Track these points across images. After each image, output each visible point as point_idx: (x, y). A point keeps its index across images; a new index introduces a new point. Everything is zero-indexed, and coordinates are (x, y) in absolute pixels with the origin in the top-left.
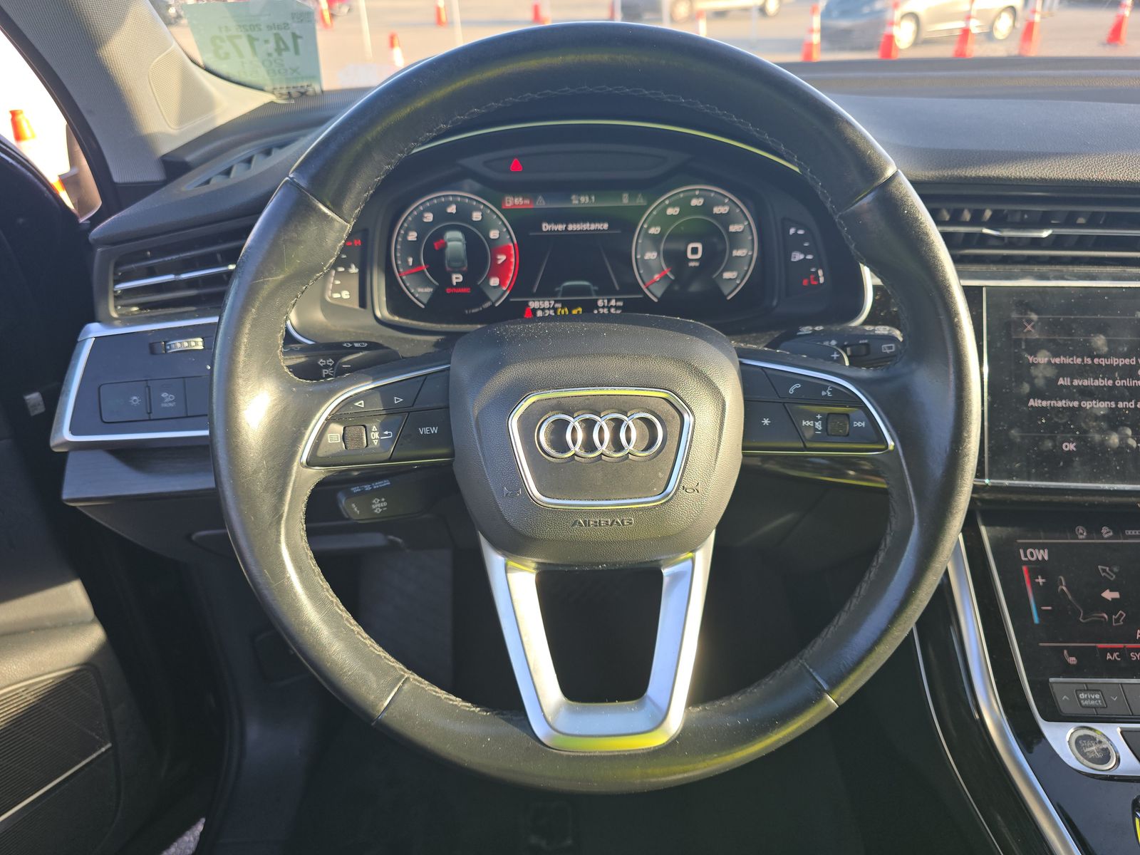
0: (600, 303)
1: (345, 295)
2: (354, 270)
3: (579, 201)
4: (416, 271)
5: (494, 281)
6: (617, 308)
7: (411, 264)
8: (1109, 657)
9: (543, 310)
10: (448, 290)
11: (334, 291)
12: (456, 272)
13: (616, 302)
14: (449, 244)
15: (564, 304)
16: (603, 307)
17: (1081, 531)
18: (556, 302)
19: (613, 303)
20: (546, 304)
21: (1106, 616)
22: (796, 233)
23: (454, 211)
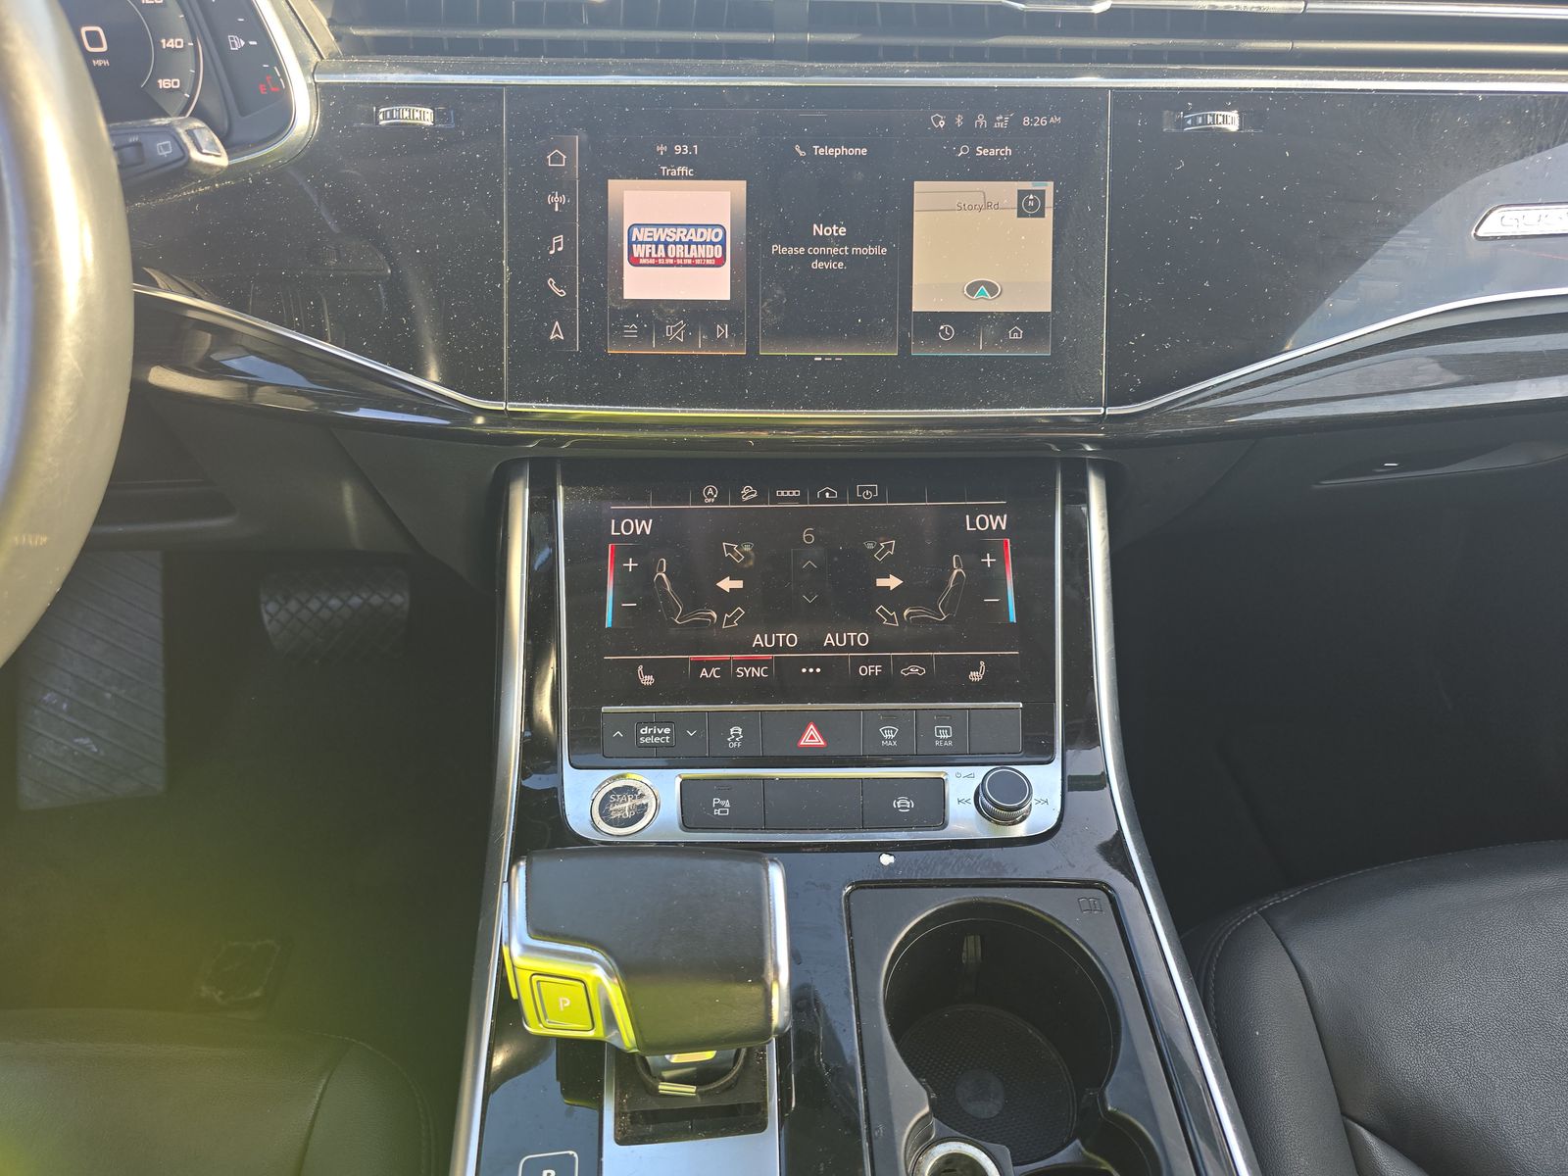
8: (704, 673)
17: (710, 492)
21: (715, 615)
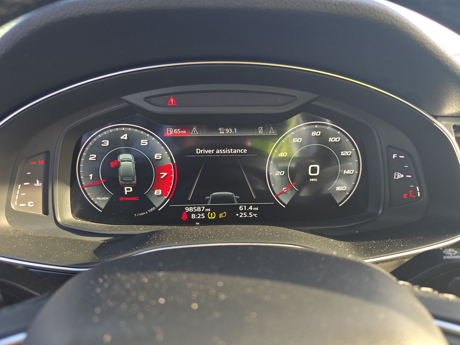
0: (241, 208)
1: (30, 204)
2: (38, 184)
3: (225, 131)
4: (96, 183)
5: (158, 192)
6: (254, 212)
7: (91, 178)
9: (196, 213)
10: (121, 199)
11: (19, 202)
12: (128, 186)
13: (253, 208)
14: (122, 163)
15: (213, 209)
16: (243, 211)
18: (207, 207)
19: (251, 208)
20: (199, 209)
22: (397, 158)
23: (126, 138)
